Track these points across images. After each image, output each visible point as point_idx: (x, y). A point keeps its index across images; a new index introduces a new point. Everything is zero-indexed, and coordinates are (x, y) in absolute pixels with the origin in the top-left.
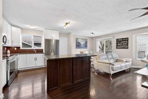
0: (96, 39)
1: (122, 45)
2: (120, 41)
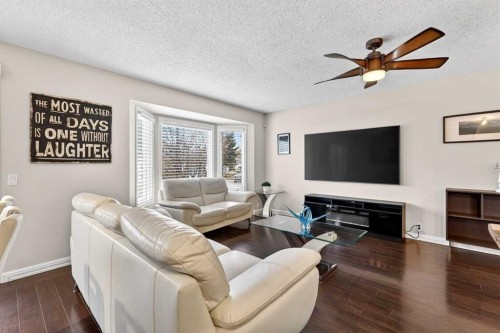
1: (80, 141)
2: (64, 117)
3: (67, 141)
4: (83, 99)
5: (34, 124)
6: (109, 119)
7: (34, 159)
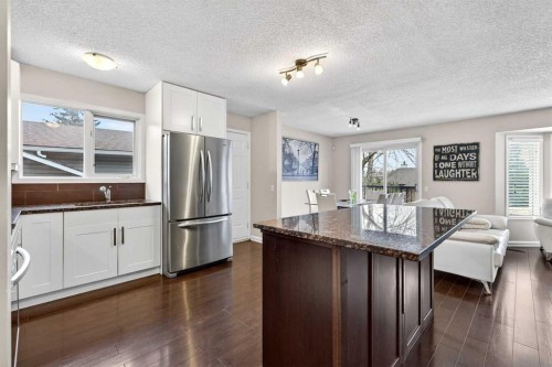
0: (352, 146)
1: (457, 168)
2: (448, 155)
3: (450, 168)
4: (459, 142)
5: (435, 162)
6: (477, 152)
7: (435, 179)
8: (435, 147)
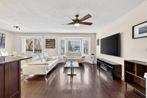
2: (49, 42)
3: (49, 45)
4: (51, 39)
5: (46, 43)
6: (55, 41)
7: (46, 48)
8: (46, 39)
